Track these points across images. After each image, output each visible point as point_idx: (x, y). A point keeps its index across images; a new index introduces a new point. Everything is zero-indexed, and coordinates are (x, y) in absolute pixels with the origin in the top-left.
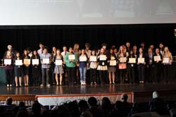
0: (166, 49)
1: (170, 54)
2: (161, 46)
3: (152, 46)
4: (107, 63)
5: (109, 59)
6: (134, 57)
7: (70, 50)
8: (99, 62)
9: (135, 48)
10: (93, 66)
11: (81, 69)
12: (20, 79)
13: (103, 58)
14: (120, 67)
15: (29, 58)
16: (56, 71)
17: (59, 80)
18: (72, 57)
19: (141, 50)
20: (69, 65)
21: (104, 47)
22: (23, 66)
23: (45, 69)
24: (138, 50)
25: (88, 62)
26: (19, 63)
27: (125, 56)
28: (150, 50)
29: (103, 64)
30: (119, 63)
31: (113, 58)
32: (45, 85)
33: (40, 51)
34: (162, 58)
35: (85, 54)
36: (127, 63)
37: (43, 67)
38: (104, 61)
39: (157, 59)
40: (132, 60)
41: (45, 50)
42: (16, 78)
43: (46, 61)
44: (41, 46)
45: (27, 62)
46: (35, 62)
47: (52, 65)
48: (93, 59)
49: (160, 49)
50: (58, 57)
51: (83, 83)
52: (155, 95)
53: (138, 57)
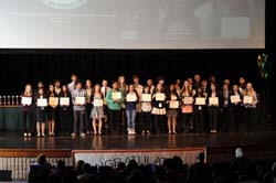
0: (249, 85)
1: (254, 93)
2: (242, 81)
3: (227, 81)
4: (165, 105)
5: (168, 98)
6: (203, 96)
7: (115, 85)
8: (154, 103)
9: (205, 83)
10: (146, 108)
11: (128, 113)
12: (43, 125)
13: (160, 97)
14: (184, 111)
15: (56, 95)
16: (94, 114)
17: (97, 127)
18: (117, 96)
19: (213, 87)
20: (112, 107)
21: (162, 82)
22: (49, 107)
23: (79, 112)
24: (209, 86)
25: (138, 102)
26: (42, 102)
27: (191, 95)
28: (226, 87)
29: (160, 105)
30: (182, 104)
31: (174, 97)
32: (78, 134)
33: (71, 85)
34: (242, 98)
35: (135, 91)
36: (194, 106)
37: (75, 108)
38: (162, 102)
39: (235, 99)
40: (200, 101)
41: (79, 85)
42: (38, 124)
43: (80, 100)
44: (74, 78)
45: (54, 102)
46: (65, 101)
47: (89, 106)
48: (146, 98)
49: (239, 85)
50: (97, 95)
51: (131, 132)
53: (209, 96)
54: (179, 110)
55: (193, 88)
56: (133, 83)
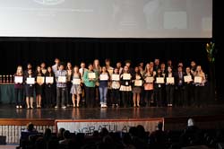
0: (199, 68)
1: (203, 74)
2: (193, 64)
3: (181, 64)
4: (131, 83)
5: (134, 78)
6: (162, 76)
7: (90, 67)
8: (122, 82)
9: (163, 66)
10: (115, 86)
11: (101, 89)
12: (32, 99)
13: (127, 76)
14: (146, 88)
15: (43, 75)
16: (73, 91)
17: (76, 101)
18: (92, 76)
19: (169, 69)
20: (87, 85)
22: (36, 85)
23: (61, 89)
24: (166, 68)
25: (110, 80)
26: (31, 81)
27: (152, 75)
28: (180, 69)
29: (127, 83)
30: (144, 83)
31: (138, 77)
32: (60, 106)
33: (55, 67)
34: (193, 78)
35: (107, 71)
36: (155, 84)
37: (58, 86)
38: (128, 81)
39: (188, 79)
40: (160, 80)
41: (61, 67)
42: (27, 99)
43: (62, 79)
44: (57, 61)
45: (41, 80)
46: (50, 80)
47: (69, 84)
48: (116, 77)
50: (76, 75)
51: (103, 105)
52: (190, 123)
53: (167, 76)
54: (142, 87)
55: (154, 70)
56: (105, 65)
